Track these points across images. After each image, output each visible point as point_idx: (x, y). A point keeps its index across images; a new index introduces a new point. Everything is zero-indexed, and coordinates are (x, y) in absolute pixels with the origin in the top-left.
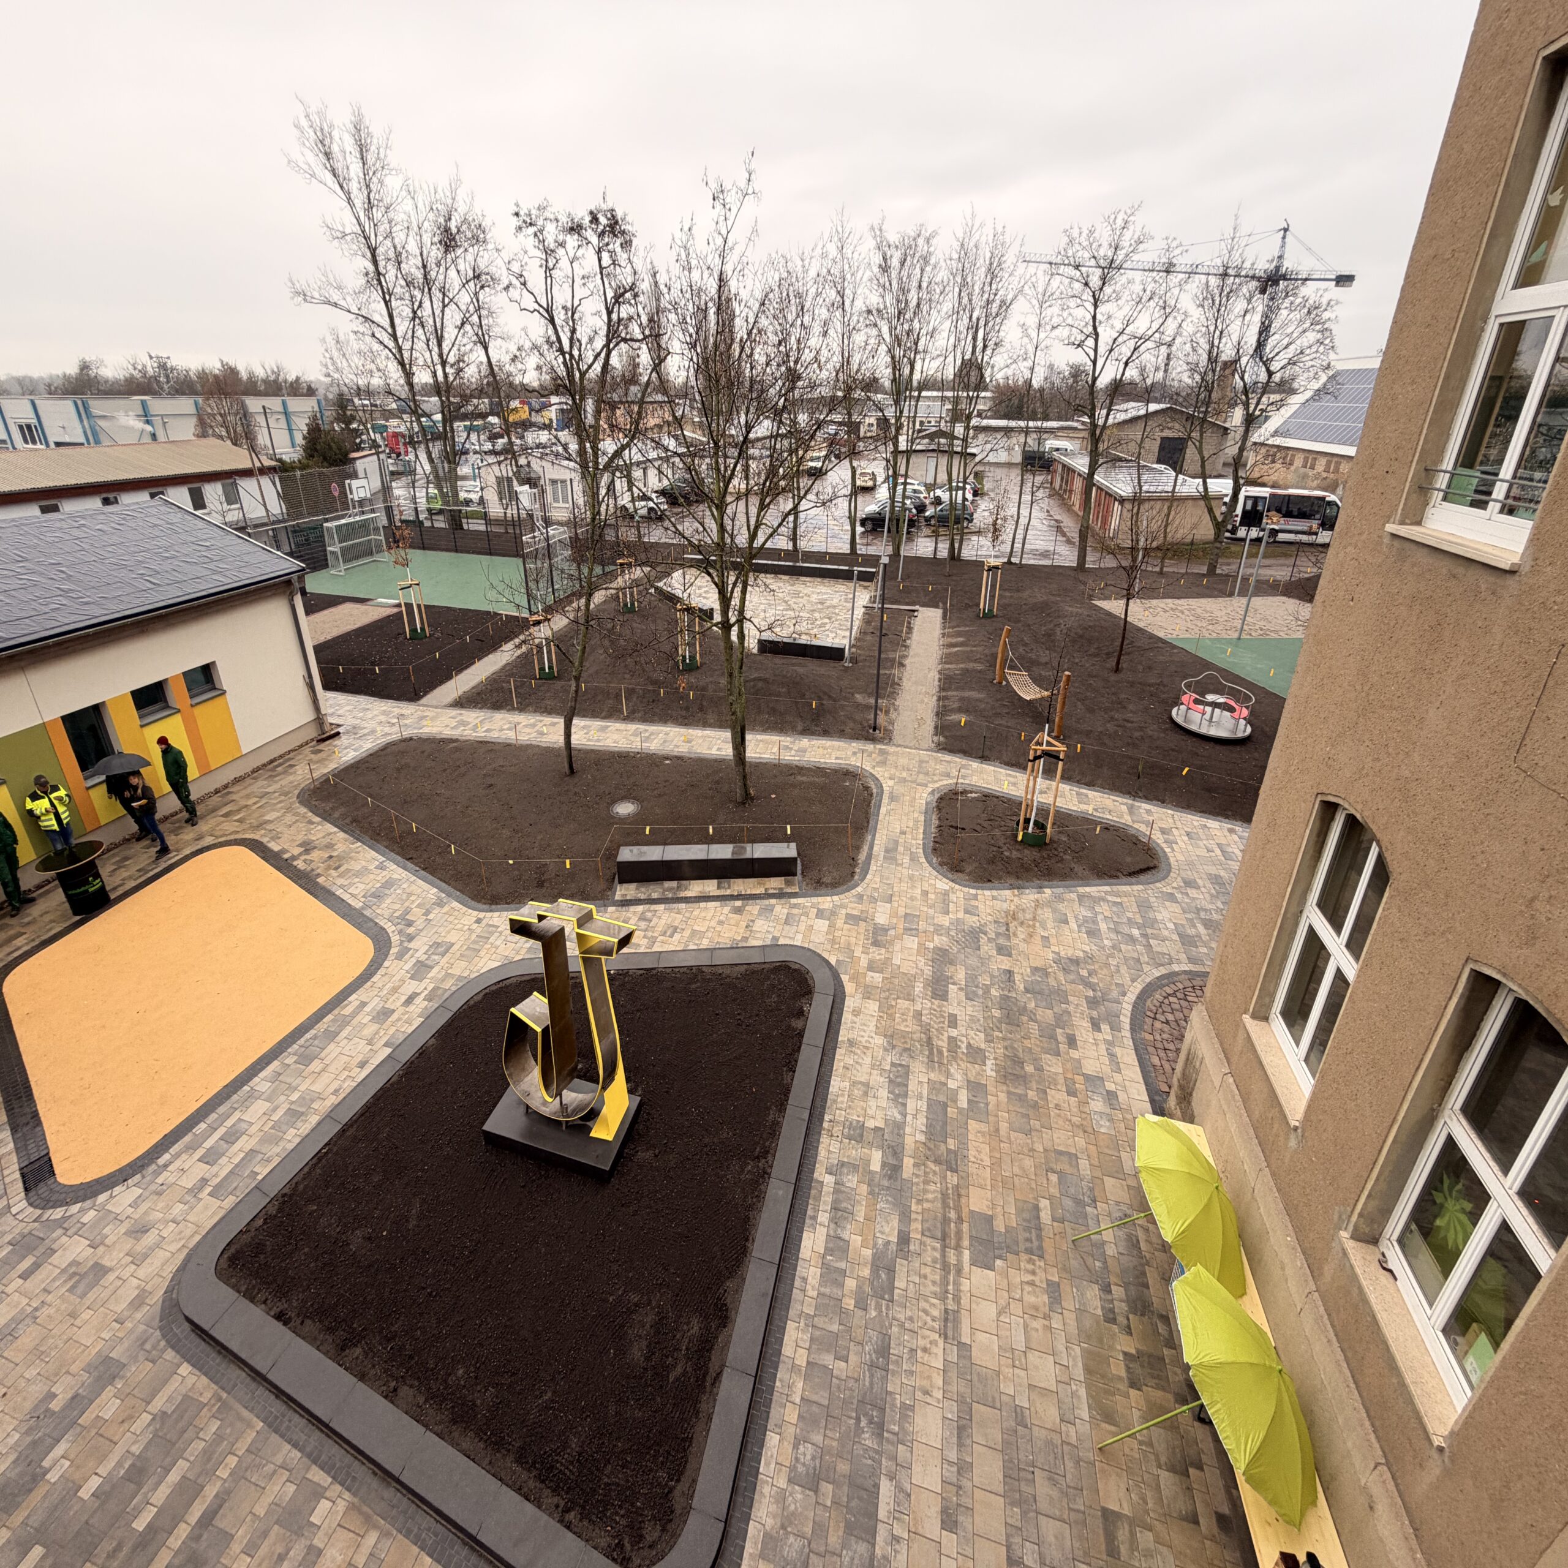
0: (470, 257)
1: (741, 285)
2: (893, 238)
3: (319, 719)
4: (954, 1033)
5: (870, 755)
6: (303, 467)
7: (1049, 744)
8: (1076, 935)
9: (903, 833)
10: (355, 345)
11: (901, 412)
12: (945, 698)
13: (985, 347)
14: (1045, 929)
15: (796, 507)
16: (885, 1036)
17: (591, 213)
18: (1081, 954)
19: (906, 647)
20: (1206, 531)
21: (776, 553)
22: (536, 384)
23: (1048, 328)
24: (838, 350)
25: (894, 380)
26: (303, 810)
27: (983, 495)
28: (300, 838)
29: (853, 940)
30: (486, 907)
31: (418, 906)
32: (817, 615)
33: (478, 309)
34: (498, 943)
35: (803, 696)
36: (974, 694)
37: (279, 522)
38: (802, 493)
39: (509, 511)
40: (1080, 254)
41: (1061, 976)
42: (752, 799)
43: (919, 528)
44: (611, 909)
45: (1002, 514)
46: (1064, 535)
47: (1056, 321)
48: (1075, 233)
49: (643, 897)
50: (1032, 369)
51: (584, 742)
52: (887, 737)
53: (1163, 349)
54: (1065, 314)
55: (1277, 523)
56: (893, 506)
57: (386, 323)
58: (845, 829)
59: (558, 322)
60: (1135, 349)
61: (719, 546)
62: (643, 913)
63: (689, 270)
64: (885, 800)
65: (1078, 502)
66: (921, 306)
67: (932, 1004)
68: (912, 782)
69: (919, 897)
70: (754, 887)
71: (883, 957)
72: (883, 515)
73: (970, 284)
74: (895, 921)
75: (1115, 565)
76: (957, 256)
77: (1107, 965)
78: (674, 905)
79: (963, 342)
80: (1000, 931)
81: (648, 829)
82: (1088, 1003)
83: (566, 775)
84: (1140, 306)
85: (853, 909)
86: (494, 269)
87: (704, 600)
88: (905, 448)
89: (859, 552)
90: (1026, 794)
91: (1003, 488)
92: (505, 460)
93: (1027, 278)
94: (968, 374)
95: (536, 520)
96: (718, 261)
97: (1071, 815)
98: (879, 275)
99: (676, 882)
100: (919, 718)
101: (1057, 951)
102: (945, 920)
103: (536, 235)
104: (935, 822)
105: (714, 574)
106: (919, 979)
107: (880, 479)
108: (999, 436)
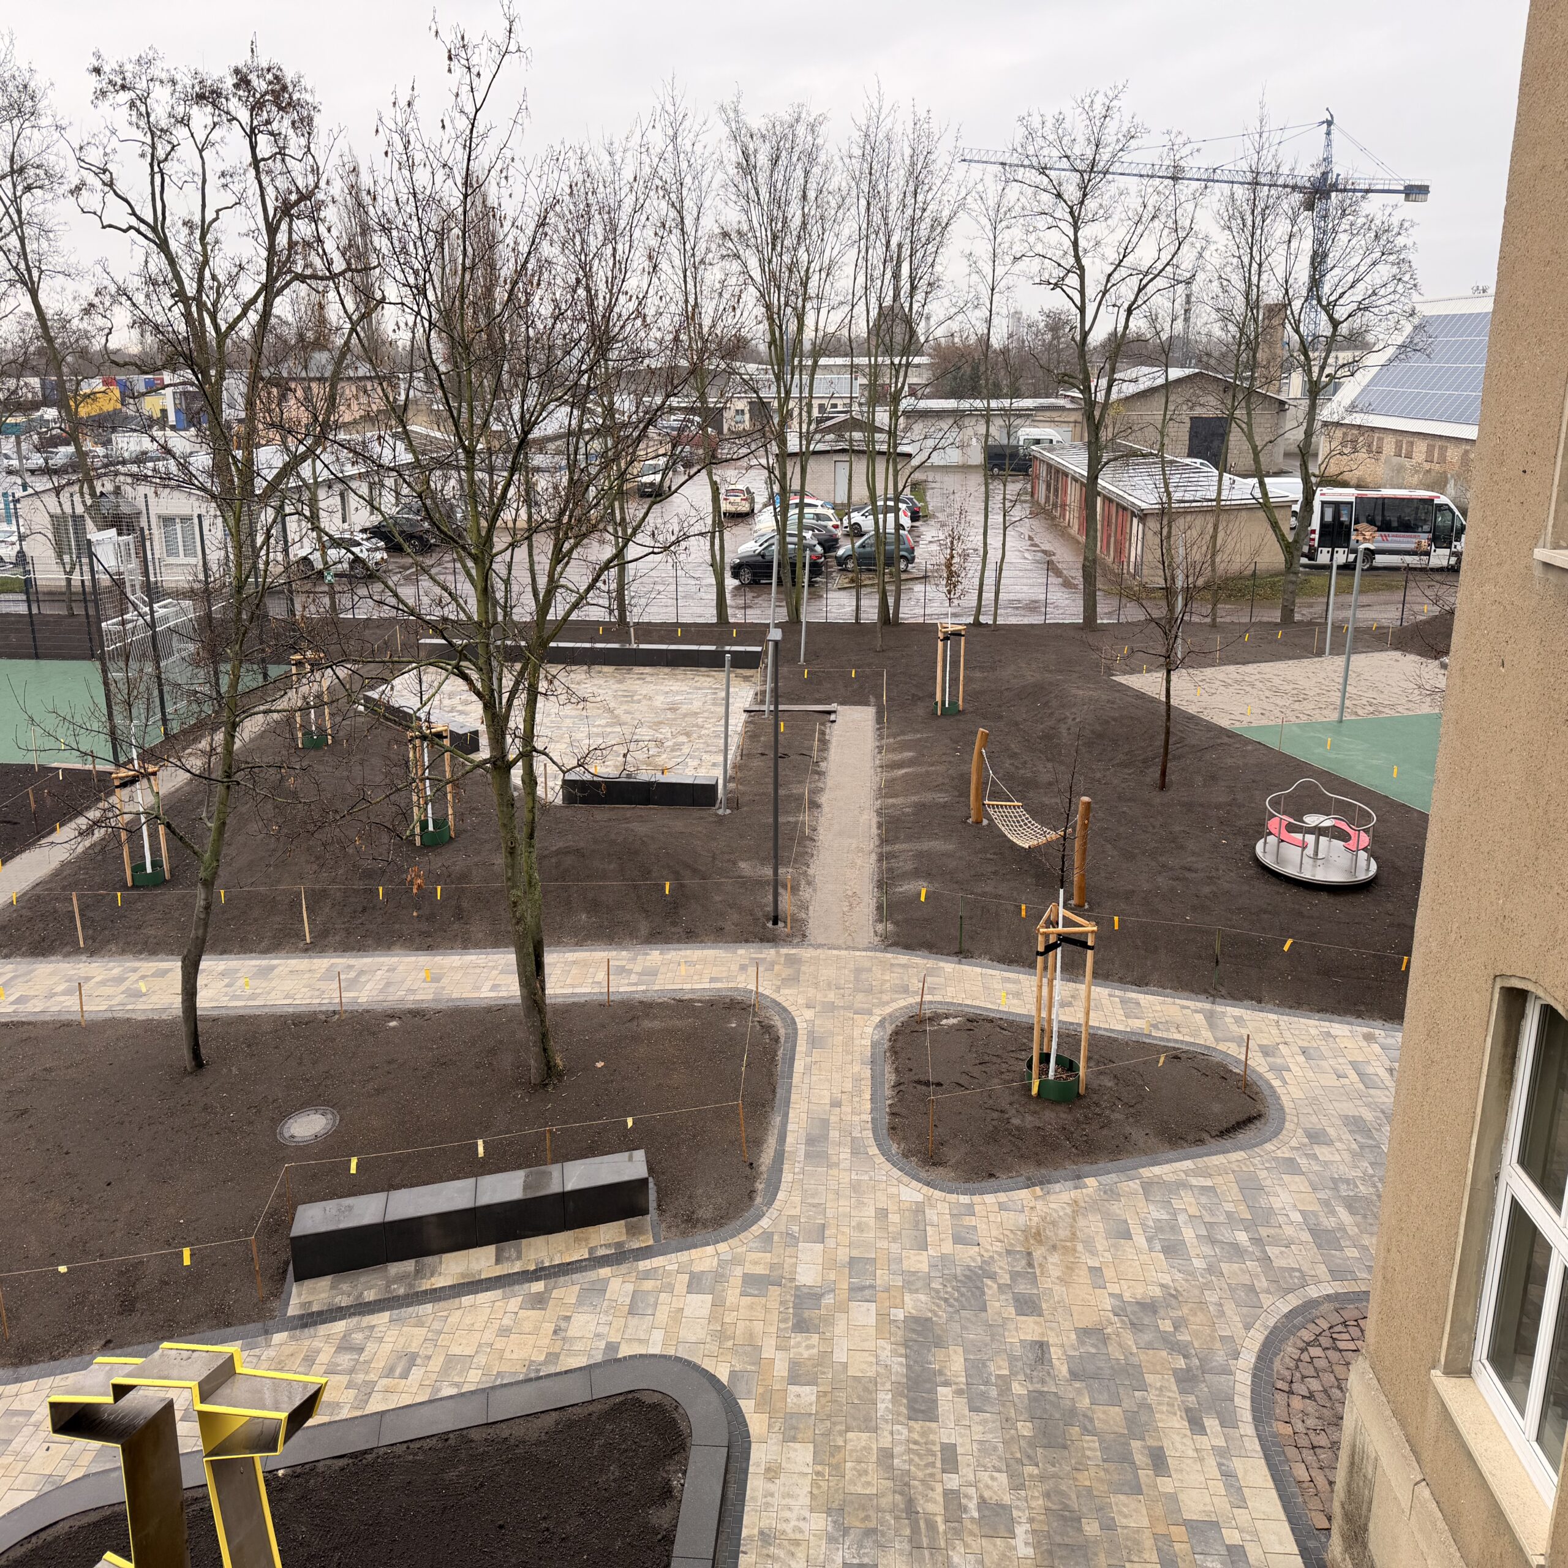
1: (505, 192)
2: (756, 122)
4: (953, 1481)
5: (770, 968)
7: (1068, 922)
8: (1144, 1258)
9: (836, 1104)
11: (788, 392)
12: (890, 856)
13: (913, 288)
14: (1094, 1253)
15: (620, 553)
16: (829, 1512)
17: (237, 71)
18: (1157, 1292)
19: (821, 774)
20: (1273, 557)
21: (588, 629)
22: (135, 349)
23: (1008, 259)
25: (772, 342)
27: (926, 517)
29: (758, 1326)
30: (5, 1372)
32: (666, 731)
33: (18, 226)
35: (646, 873)
36: (937, 845)
38: (629, 532)
39: (76, 577)
40: (1045, 152)
41: (1129, 1339)
42: (560, 1075)
43: (828, 576)
44: (278, 1338)
45: (959, 548)
46: (1058, 573)
47: (1018, 250)
48: (1036, 122)
49: (343, 1301)
50: (989, 321)
51: (225, 1001)
52: (799, 934)
53: (1181, 288)
54: (1032, 239)
55: (1372, 540)
56: (783, 543)
58: (734, 1109)
59: (174, 246)
60: (1140, 290)
61: (480, 624)
62: (346, 1336)
63: (411, 168)
64: (801, 1047)
65: (1076, 521)
66: (809, 227)
67: (911, 1430)
68: (844, 1008)
69: (872, 1222)
70: (568, 1249)
71: (815, 1351)
72: (768, 558)
73: (883, 194)
74: (832, 1276)
75: (1143, 618)
76: (860, 152)
77: (1202, 1304)
78: (410, 1309)
79: (879, 282)
80: (1018, 1269)
81: (354, 1162)
82: (1179, 1381)
83: (186, 1073)
84: (1141, 228)
85: (756, 1263)
86: (53, 158)
87: (461, 719)
88: (797, 450)
89: (731, 620)
90: (1039, 1010)
91: (957, 506)
92: (70, 483)
93: (970, 185)
94: (890, 330)
95: (128, 590)
96: (461, 154)
97: (1115, 1040)
98: (737, 179)
99: (412, 1262)
100: (850, 893)
101: (1117, 1291)
102: (920, 1262)
103: (132, 105)
104: (890, 1077)
105: (474, 676)
106: (883, 1384)
107: (761, 499)
108: (945, 425)
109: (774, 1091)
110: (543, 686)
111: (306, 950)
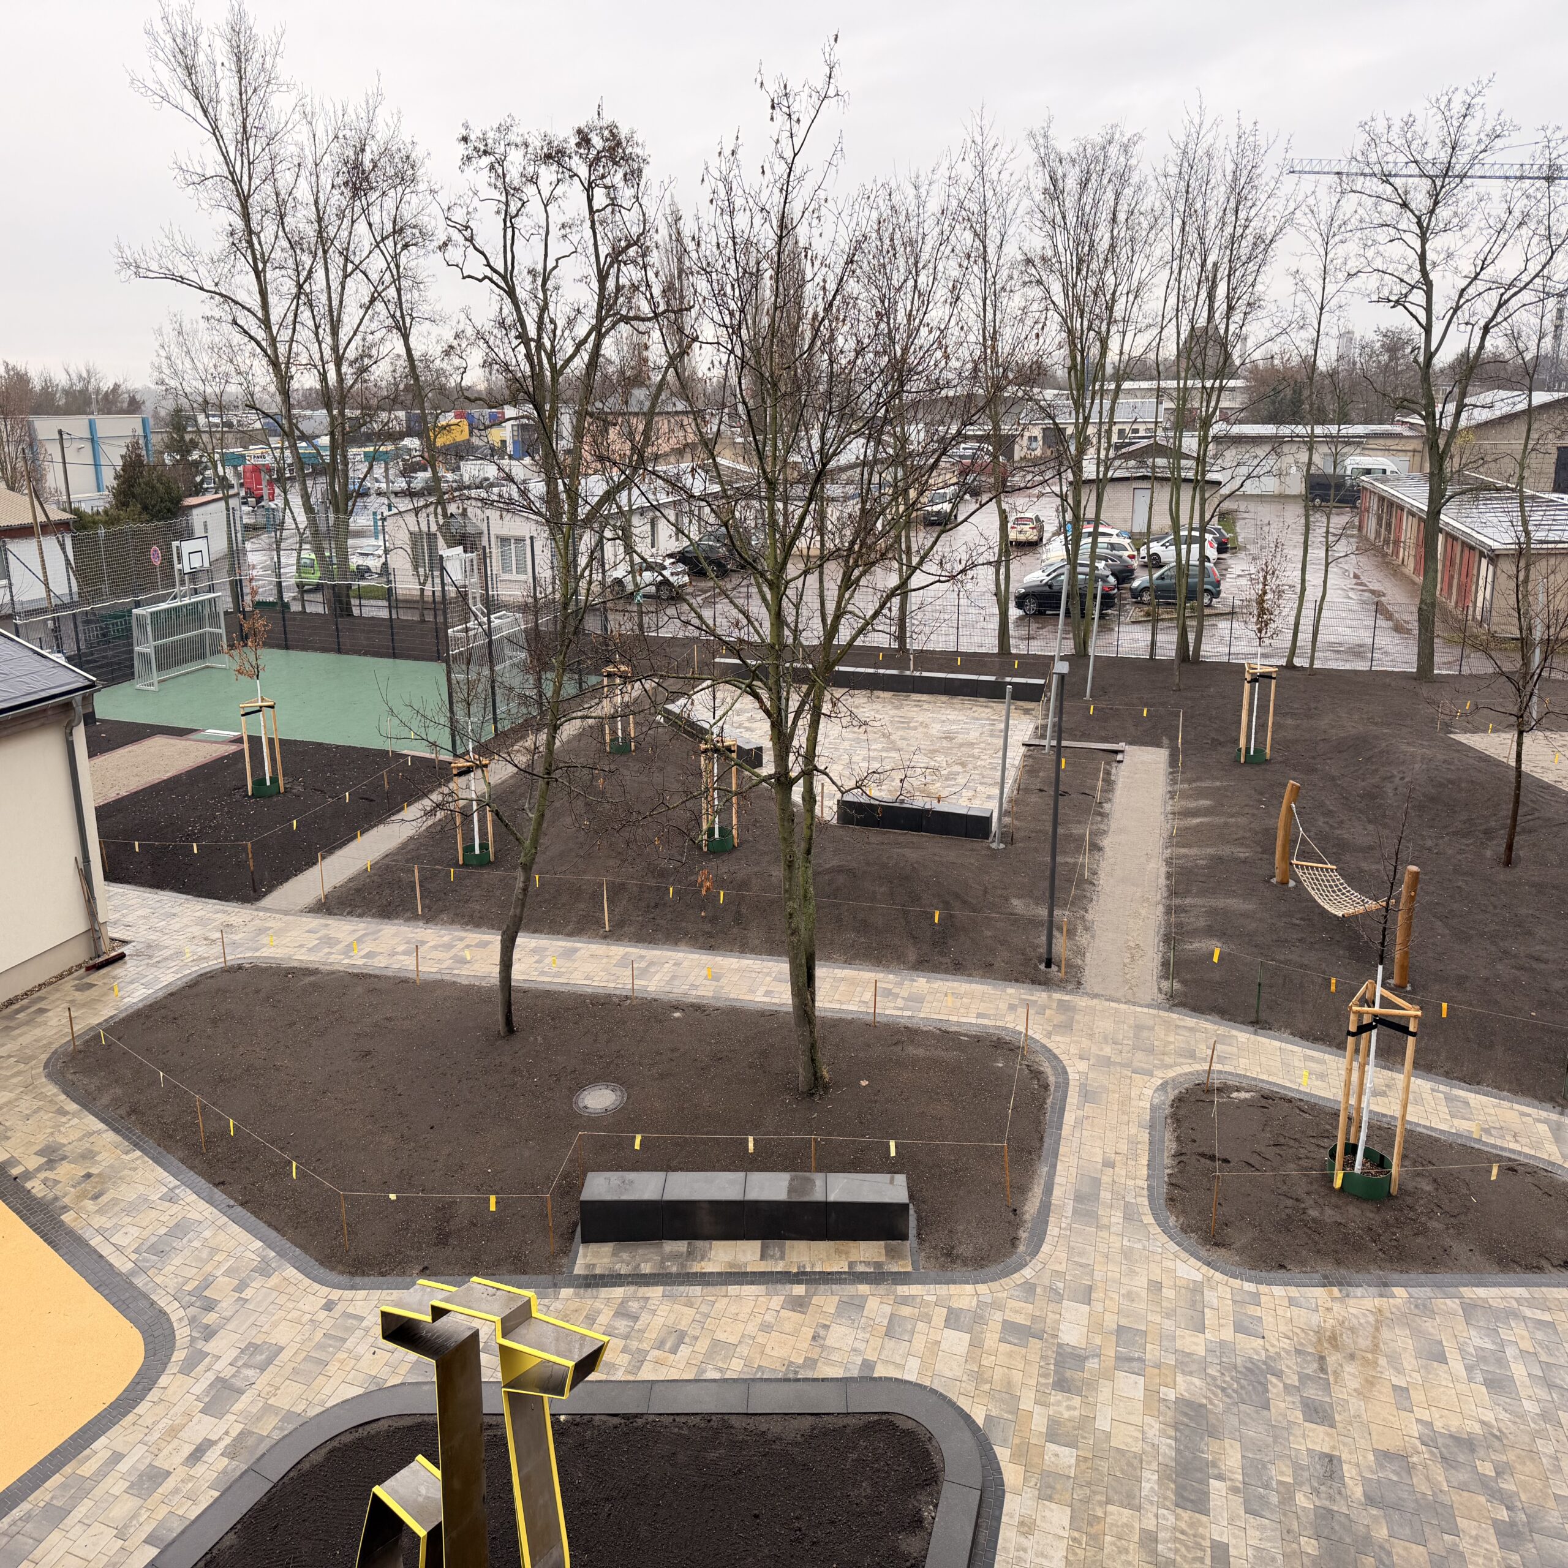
0: (390, 203)
1: (816, 232)
2: (1065, 145)
3: (94, 932)
5: (1041, 1012)
6: (110, 519)
7: (1386, 1003)
8: (1461, 1387)
9: (1109, 1164)
10: (205, 336)
11: (1086, 419)
12: (1180, 910)
13: (1230, 308)
14: (1400, 1371)
15: (904, 583)
17: (579, 132)
18: (1477, 1429)
19: (1103, 815)
21: (870, 655)
22: (482, 387)
23: (1342, 276)
24: (977, 327)
25: (1073, 368)
26: (52, 1089)
27: (1235, 549)
28: (41, 1140)
29: (1017, 1376)
30: (344, 1279)
31: (228, 1273)
32: (941, 759)
33: (397, 279)
34: (361, 1349)
35: (916, 899)
36: (1235, 904)
37: (64, 606)
38: (915, 560)
39: (428, 588)
40: (1390, 158)
41: (1439, 1474)
42: (826, 1087)
43: (1121, 609)
44: (566, 1292)
45: (1273, 583)
46: (1389, 616)
47: (1353, 265)
48: (1380, 127)
49: (624, 1270)
50: (1316, 343)
51: (534, 976)
52: (1073, 980)
53: (1551, 303)
54: (1370, 253)
56: (1073, 574)
57: (254, 302)
58: (997, 1152)
59: (521, 294)
60: (1500, 306)
61: (772, 646)
62: (624, 1302)
63: (732, 214)
64: (1073, 1098)
65: (1412, 560)
66: (1118, 249)
67: (1178, 1518)
68: (1123, 1065)
69: (1144, 1294)
70: (829, 1259)
71: (1076, 1413)
72: (1055, 589)
73: (1201, 212)
74: (1098, 1340)
75: (1490, 671)
76: (1177, 171)
77: (1533, 1454)
78: (682, 1288)
79: (1192, 304)
80: (1309, 1371)
81: (638, 1139)
82: (1499, 1534)
83: (499, 1037)
84: (1504, 236)
85: (1016, 1312)
86: (426, 219)
87: (747, 735)
88: (1093, 476)
89: (1013, 651)
90: (1347, 1095)
91: (1272, 538)
92: (426, 506)
93: (1300, 198)
94: (1203, 353)
95: (471, 601)
96: (778, 198)
97: (1437, 1140)
98: (1044, 205)
99: (685, 1243)
100: (1132, 944)
101: (1427, 1418)
102: (1196, 1344)
103: (492, 167)
104: (1171, 1146)
105: (764, 695)
106: (1149, 1463)
107: (1050, 528)
108: (1261, 451)
109: (1041, 1139)
110: (826, 708)
111: (605, 937)
